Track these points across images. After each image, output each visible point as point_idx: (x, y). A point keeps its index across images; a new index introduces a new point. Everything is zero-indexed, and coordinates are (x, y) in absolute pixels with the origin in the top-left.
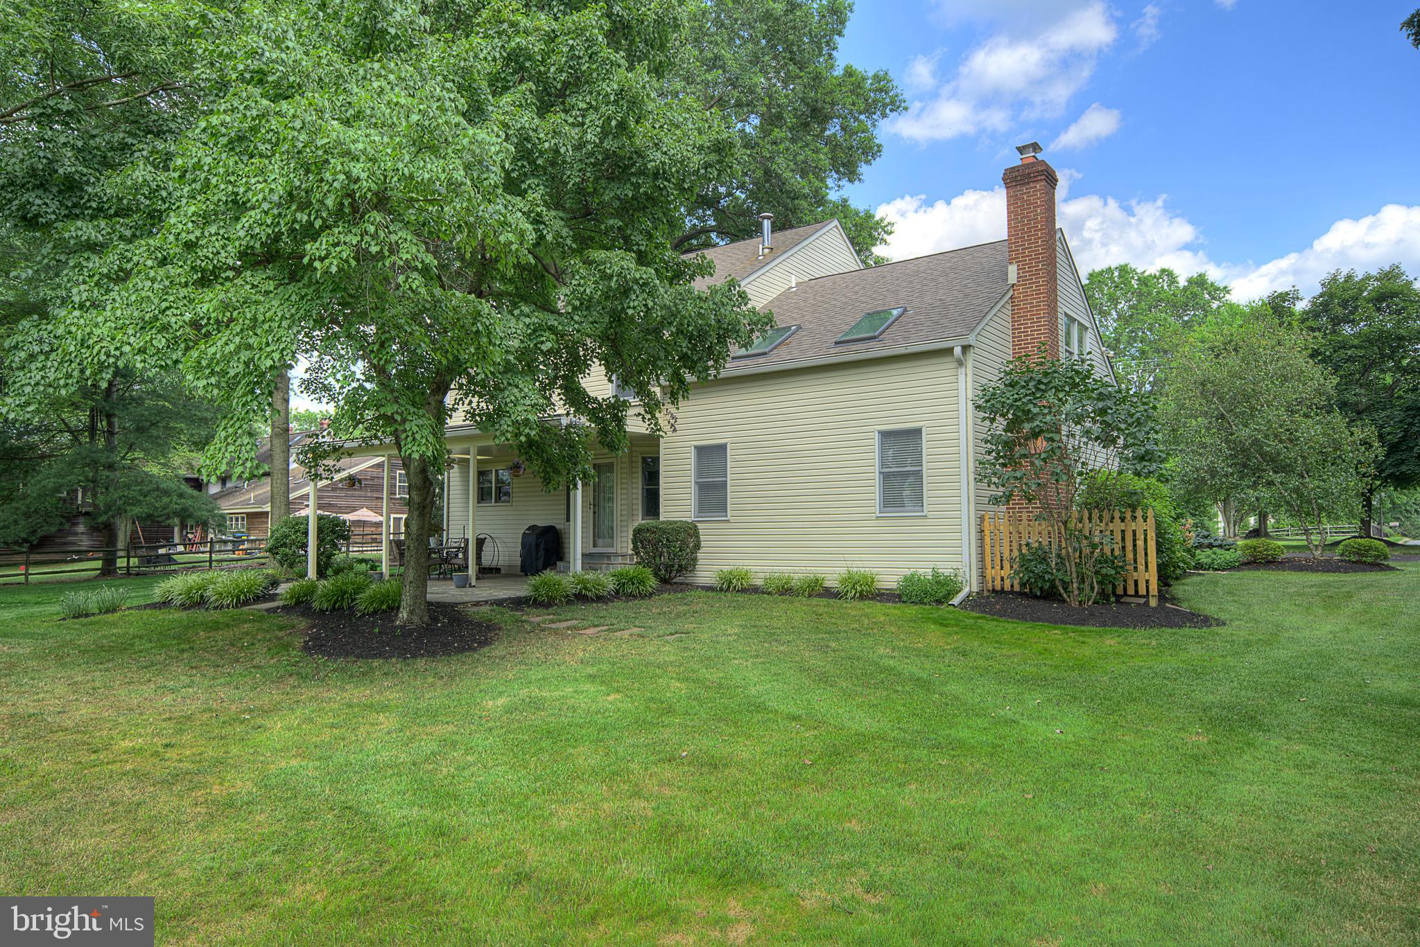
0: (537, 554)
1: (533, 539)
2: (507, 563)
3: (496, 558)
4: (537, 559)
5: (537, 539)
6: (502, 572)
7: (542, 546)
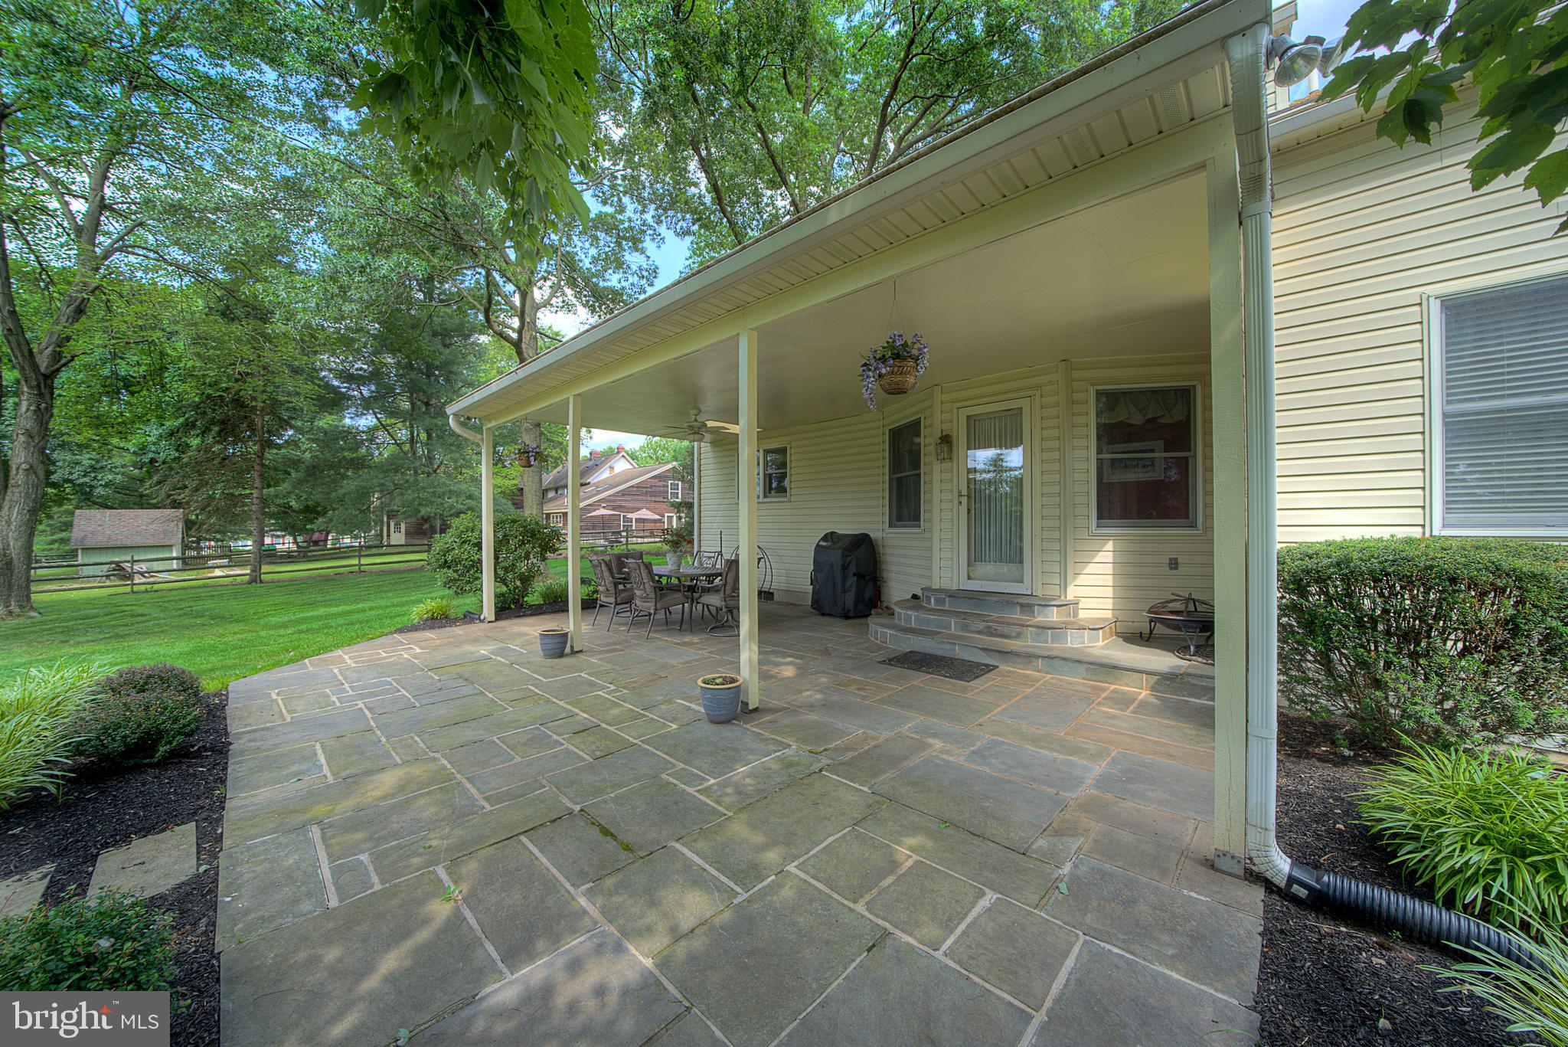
0: (844, 582)
1: (836, 557)
2: (783, 586)
3: (768, 578)
4: (844, 592)
5: (844, 556)
6: (776, 597)
7: (853, 569)
